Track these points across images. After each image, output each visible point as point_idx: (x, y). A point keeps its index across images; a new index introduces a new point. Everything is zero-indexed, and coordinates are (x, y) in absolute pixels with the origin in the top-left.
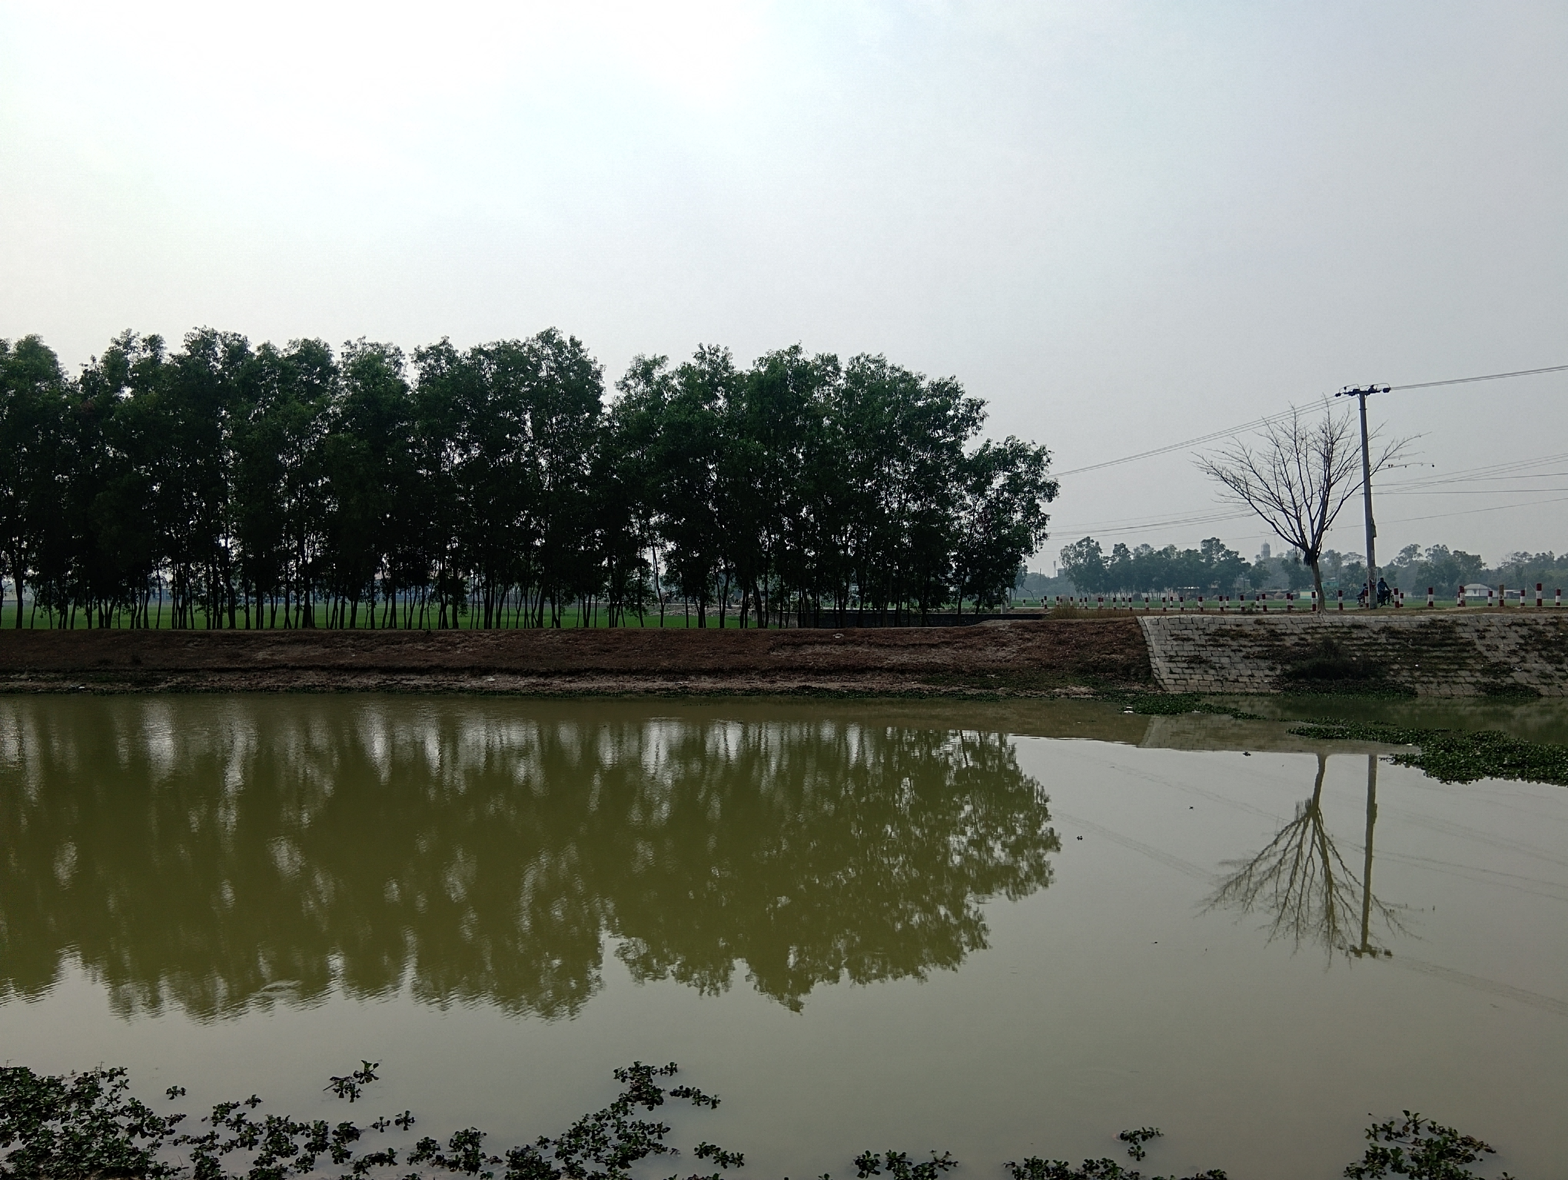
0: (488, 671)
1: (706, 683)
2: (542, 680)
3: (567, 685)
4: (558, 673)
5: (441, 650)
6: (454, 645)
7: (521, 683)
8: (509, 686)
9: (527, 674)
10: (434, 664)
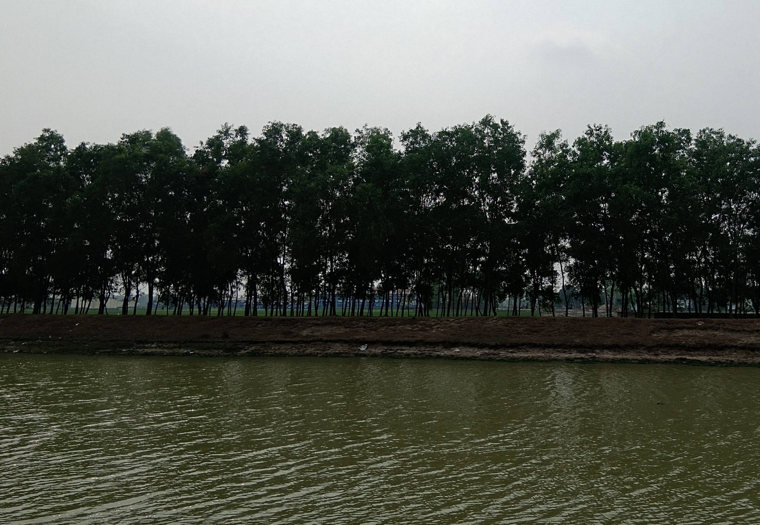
0: (455, 345)
1: (609, 355)
2: (492, 351)
3: (510, 355)
4: (504, 346)
5: (422, 330)
6: (431, 326)
7: (478, 353)
8: (470, 355)
9: (481, 347)
10: (418, 339)
